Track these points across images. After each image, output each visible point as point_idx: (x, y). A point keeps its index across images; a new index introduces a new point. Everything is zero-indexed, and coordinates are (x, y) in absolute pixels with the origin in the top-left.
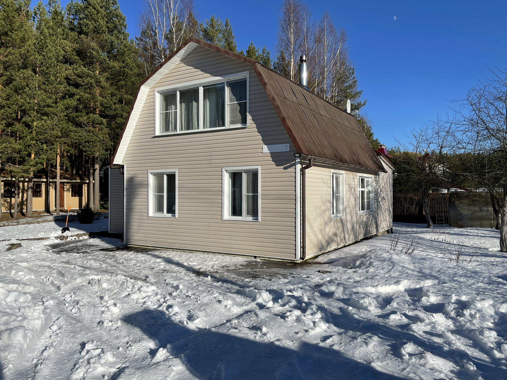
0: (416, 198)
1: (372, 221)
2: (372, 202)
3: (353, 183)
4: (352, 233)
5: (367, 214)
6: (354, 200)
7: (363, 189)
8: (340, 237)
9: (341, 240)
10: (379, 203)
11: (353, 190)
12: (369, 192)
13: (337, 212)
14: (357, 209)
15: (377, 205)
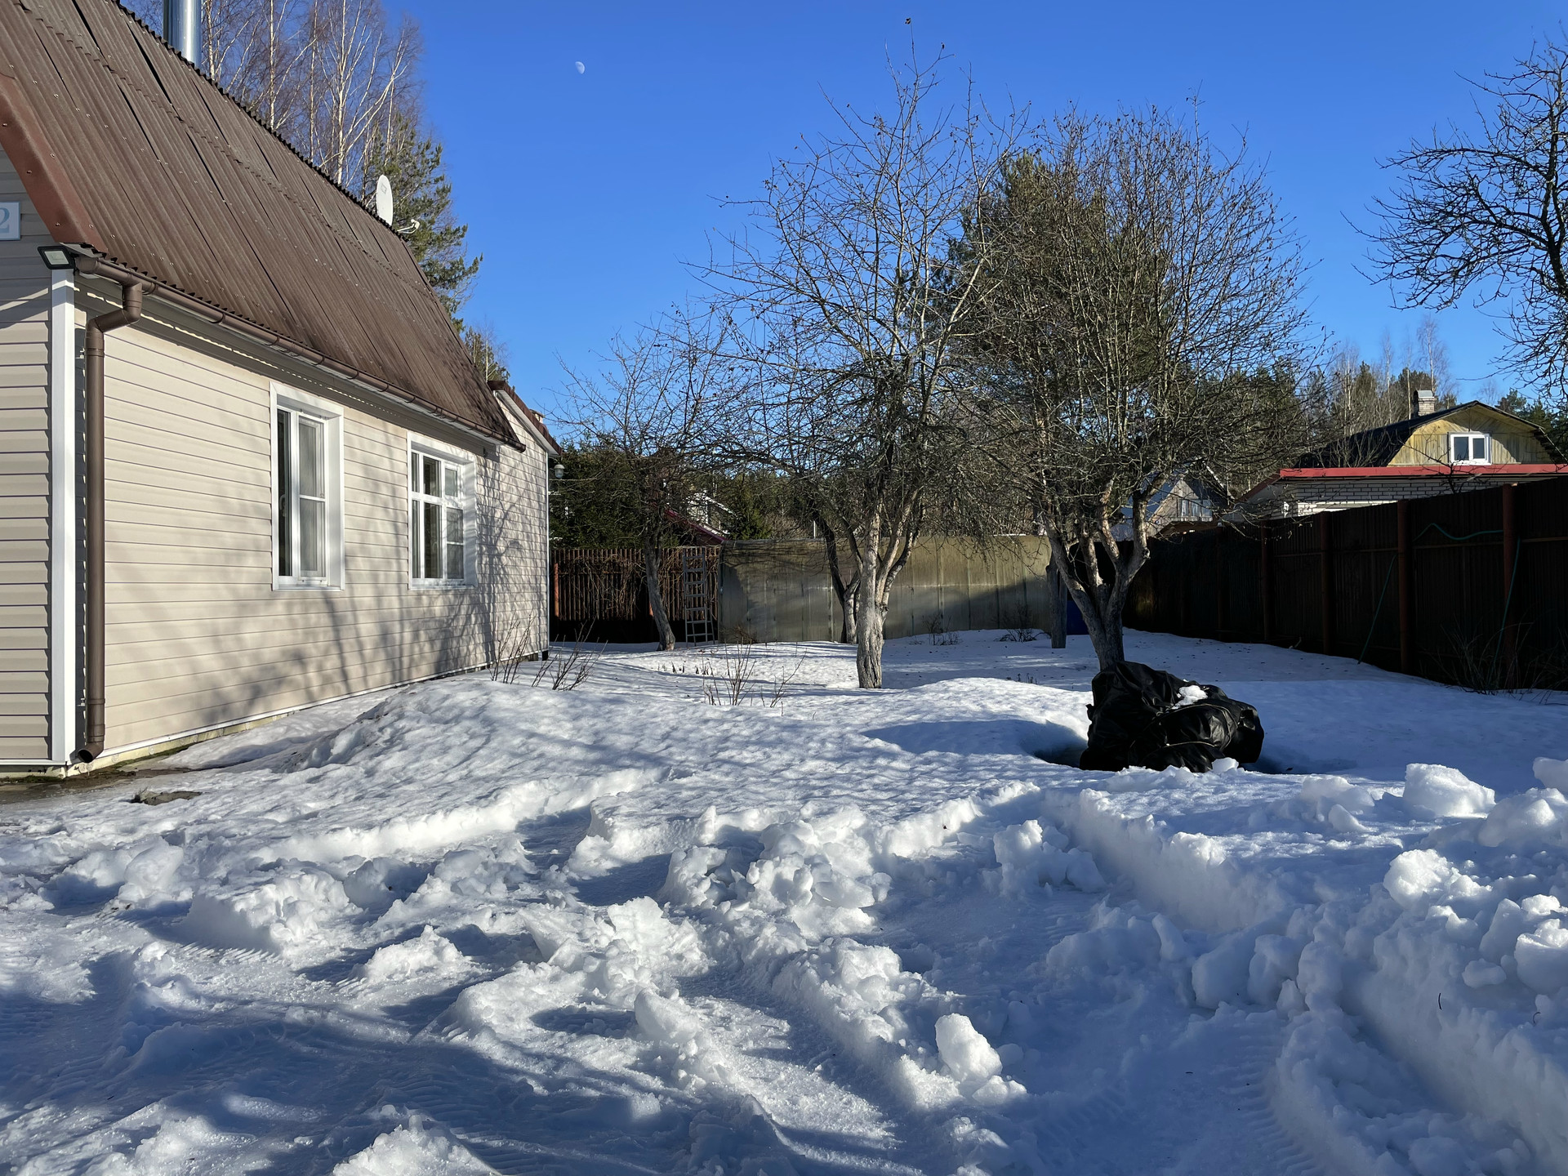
0: (629, 564)
1: (468, 617)
2: (470, 550)
3: (386, 463)
4: (382, 655)
5: (447, 591)
6: (390, 529)
7: (433, 500)
8: (320, 669)
9: (326, 681)
10: (496, 560)
11: (385, 490)
12: (457, 516)
13: (307, 566)
14: (405, 569)
15: (491, 563)
